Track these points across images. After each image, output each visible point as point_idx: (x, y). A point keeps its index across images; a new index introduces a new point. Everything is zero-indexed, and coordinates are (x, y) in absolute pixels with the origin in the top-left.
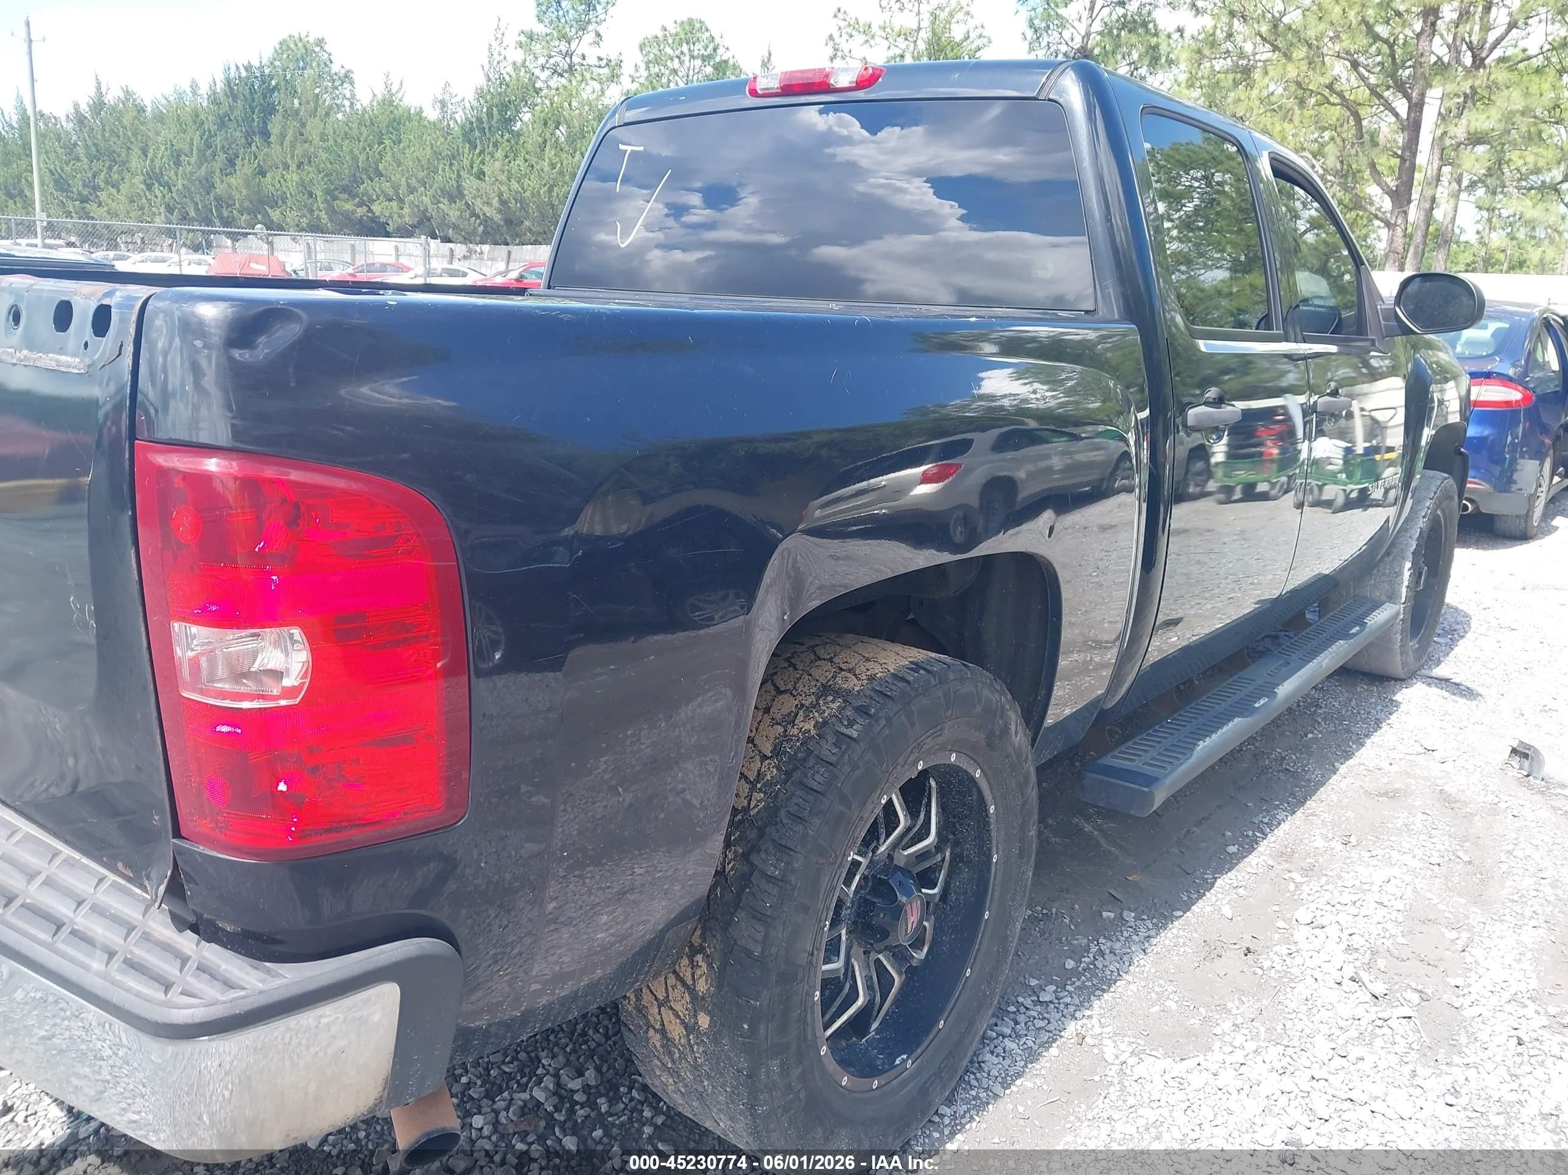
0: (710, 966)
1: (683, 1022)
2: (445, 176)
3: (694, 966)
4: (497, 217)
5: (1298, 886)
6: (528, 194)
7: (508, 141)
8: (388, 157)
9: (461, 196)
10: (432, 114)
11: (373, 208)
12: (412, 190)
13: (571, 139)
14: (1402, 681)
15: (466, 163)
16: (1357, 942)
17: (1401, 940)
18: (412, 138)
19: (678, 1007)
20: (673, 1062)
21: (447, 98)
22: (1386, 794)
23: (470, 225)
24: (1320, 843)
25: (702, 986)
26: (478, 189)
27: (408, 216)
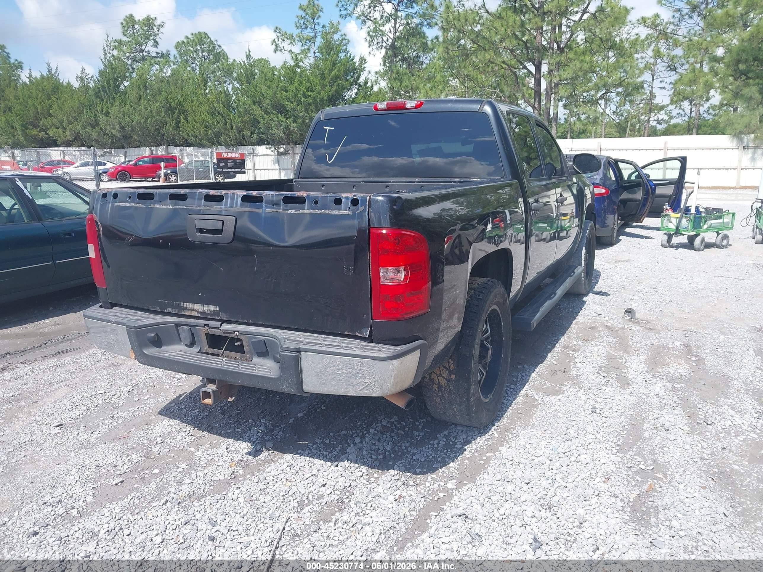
0: (454, 361)
1: (446, 379)
2: (88, 115)
3: (449, 362)
4: (119, 135)
5: (573, 355)
6: (135, 123)
7: (120, 96)
8: (55, 107)
9: (98, 124)
10: (76, 84)
11: (48, 132)
12: (70, 123)
13: (153, 95)
14: (586, 295)
15: (99, 108)
16: (595, 365)
17: (607, 363)
18: (66, 96)
19: (444, 375)
20: (442, 393)
21: (84, 75)
22: (590, 328)
23: (104, 139)
24: (575, 343)
25: (452, 367)
26: (107, 121)
27: (69, 136)
